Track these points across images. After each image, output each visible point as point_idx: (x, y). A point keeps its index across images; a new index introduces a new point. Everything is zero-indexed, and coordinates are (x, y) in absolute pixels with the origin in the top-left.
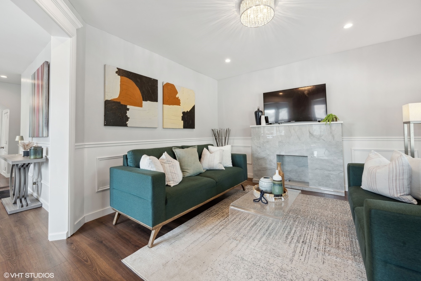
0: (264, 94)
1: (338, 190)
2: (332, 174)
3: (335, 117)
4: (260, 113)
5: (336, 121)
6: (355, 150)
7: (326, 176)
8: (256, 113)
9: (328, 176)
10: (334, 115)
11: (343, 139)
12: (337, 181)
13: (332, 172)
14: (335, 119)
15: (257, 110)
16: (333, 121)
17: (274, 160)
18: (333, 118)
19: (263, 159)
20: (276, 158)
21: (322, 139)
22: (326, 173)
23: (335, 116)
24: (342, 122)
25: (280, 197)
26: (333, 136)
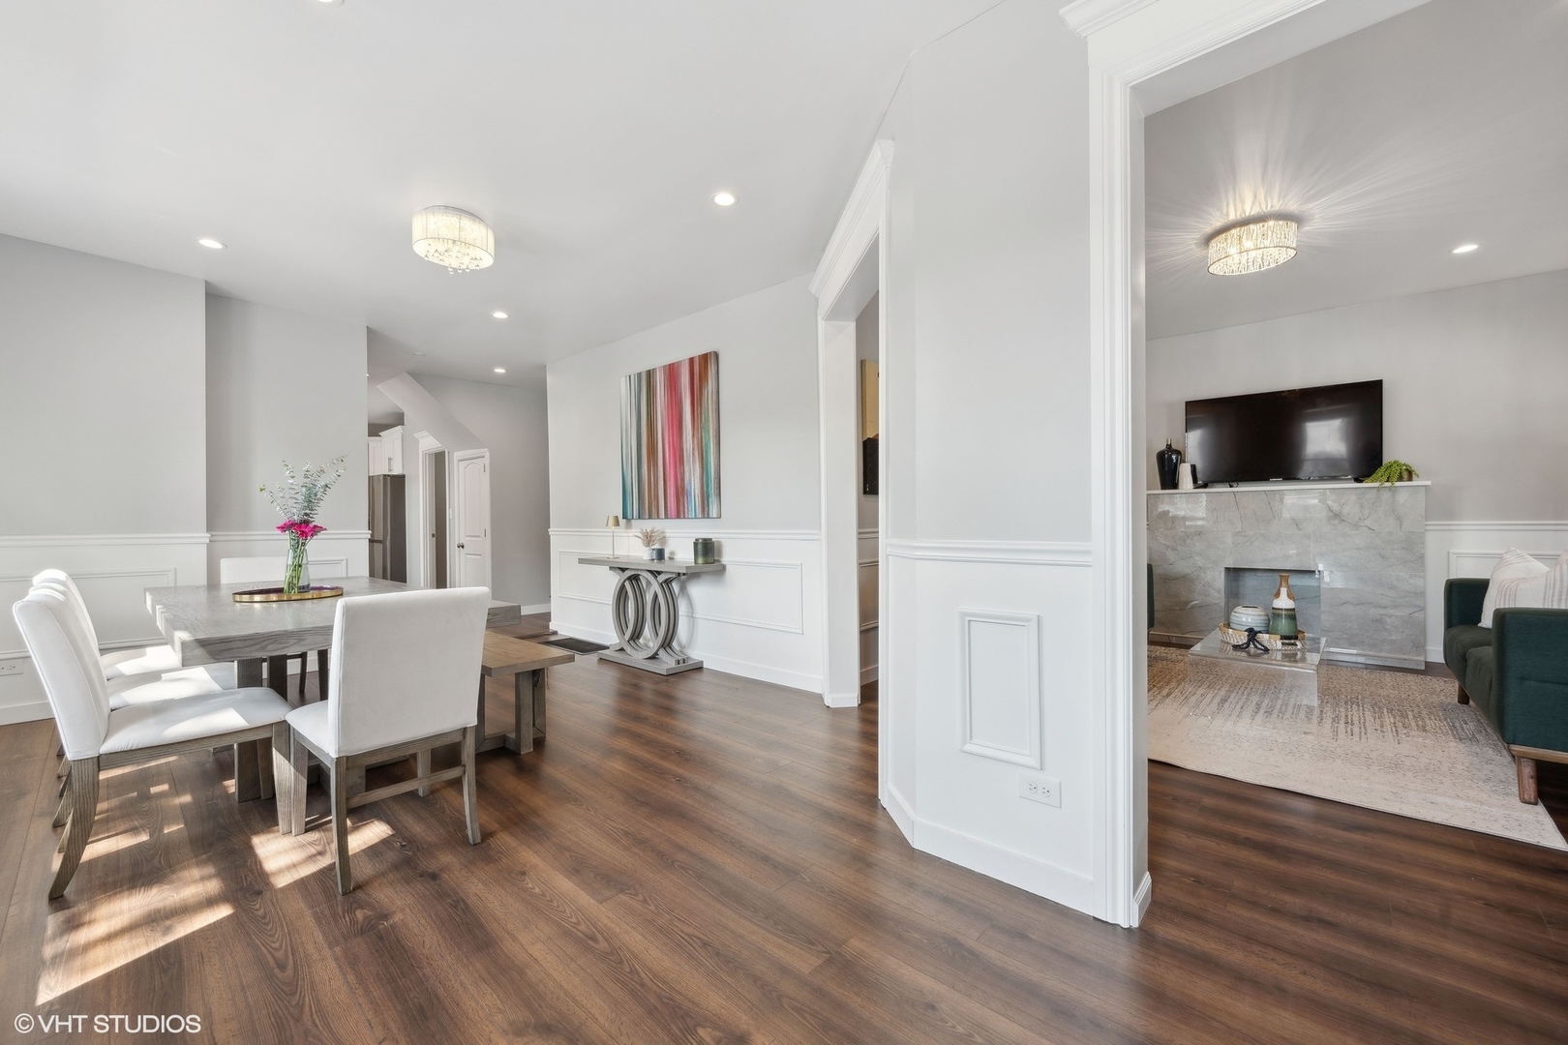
0: (1187, 403)
1: (1405, 657)
2: (1390, 616)
3: (1407, 470)
4: (1174, 457)
5: (1410, 479)
6: (1459, 555)
7: (1373, 621)
8: (1161, 456)
9: (1379, 621)
10: (1403, 462)
11: (1427, 528)
12: (1403, 632)
13: (1390, 611)
14: (1405, 475)
15: (1163, 447)
16: (1400, 478)
17: (1218, 580)
18: (1400, 473)
19: (1184, 579)
20: (1223, 577)
21: (1367, 527)
22: (1374, 612)
23: (1407, 466)
24: (1429, 483)
25: (1292, 641)
26: (1399, 518)
